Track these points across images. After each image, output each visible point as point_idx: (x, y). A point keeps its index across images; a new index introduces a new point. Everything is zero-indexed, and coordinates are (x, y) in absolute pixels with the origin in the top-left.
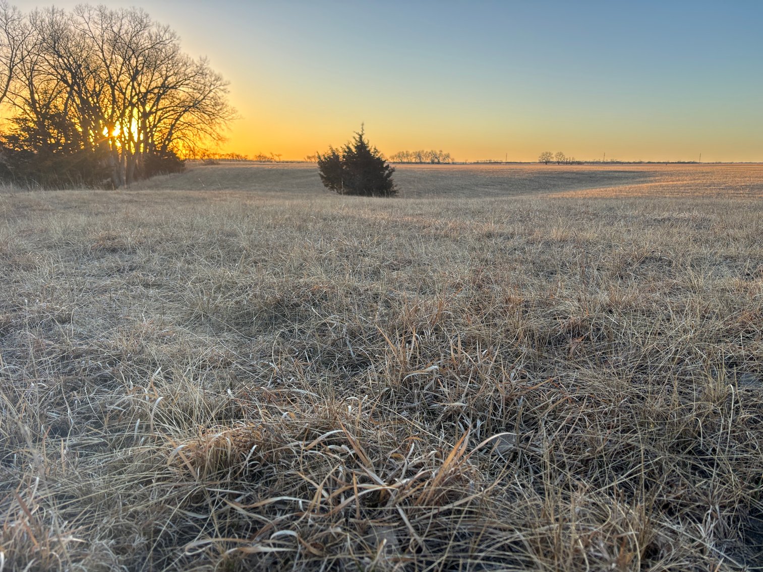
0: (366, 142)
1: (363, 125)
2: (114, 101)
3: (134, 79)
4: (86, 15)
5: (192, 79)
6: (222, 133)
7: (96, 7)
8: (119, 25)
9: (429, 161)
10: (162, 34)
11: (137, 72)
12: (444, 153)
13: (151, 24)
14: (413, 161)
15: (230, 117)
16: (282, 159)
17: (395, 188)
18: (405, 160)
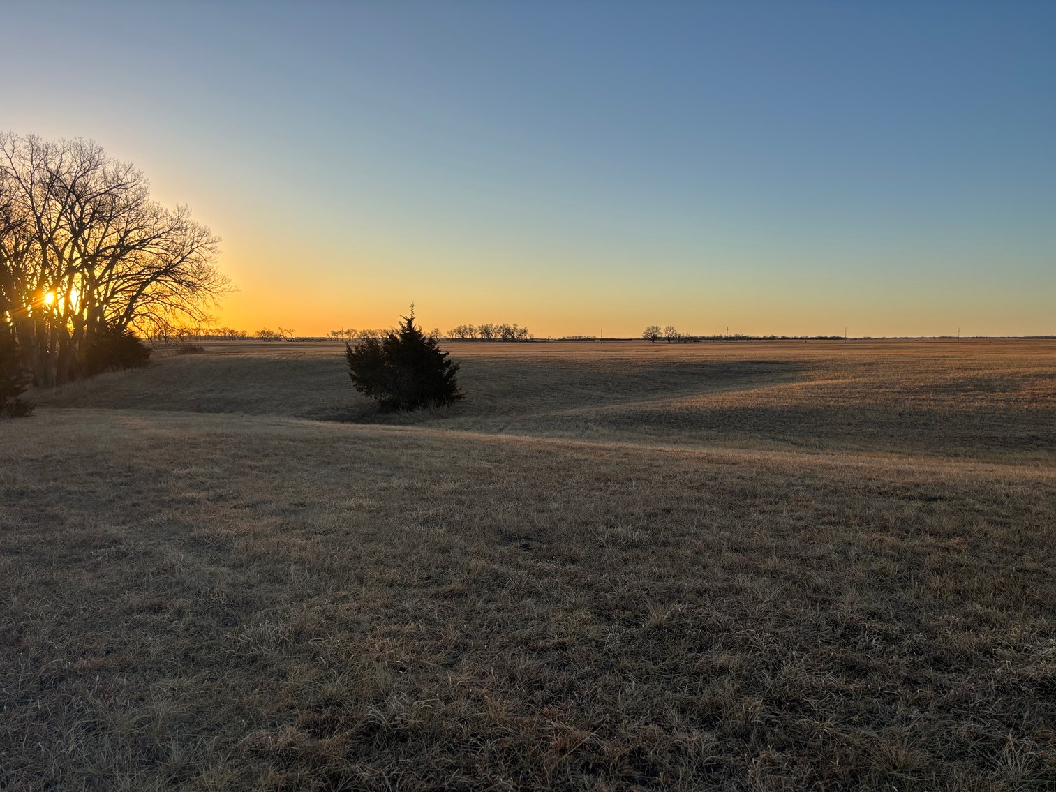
0: (417, 330)
1: (413, 306)
2: (45, 264)
3: (76, 234)
4: (8, 147)
5: (164, 236)
6: (206, 311)
7: (23, 136)
8: (58, 162)
9: (499, 337)
10: (121, 174)
11: (82, 227)
12: (519, 328)
13: (105, 160)
14: (479, 337)
15: (219, 289)
16: (295, 335)
17: (460, 392)
18: (468, 336)
